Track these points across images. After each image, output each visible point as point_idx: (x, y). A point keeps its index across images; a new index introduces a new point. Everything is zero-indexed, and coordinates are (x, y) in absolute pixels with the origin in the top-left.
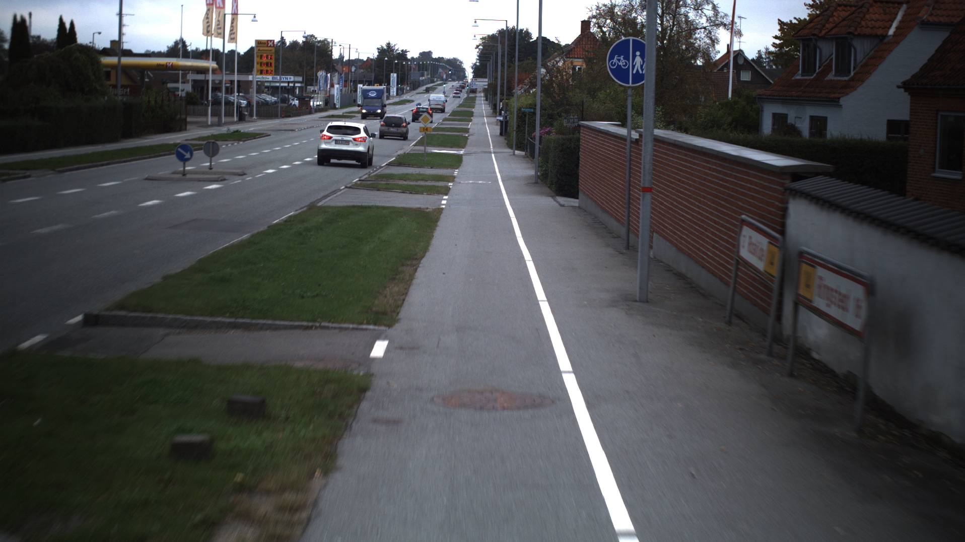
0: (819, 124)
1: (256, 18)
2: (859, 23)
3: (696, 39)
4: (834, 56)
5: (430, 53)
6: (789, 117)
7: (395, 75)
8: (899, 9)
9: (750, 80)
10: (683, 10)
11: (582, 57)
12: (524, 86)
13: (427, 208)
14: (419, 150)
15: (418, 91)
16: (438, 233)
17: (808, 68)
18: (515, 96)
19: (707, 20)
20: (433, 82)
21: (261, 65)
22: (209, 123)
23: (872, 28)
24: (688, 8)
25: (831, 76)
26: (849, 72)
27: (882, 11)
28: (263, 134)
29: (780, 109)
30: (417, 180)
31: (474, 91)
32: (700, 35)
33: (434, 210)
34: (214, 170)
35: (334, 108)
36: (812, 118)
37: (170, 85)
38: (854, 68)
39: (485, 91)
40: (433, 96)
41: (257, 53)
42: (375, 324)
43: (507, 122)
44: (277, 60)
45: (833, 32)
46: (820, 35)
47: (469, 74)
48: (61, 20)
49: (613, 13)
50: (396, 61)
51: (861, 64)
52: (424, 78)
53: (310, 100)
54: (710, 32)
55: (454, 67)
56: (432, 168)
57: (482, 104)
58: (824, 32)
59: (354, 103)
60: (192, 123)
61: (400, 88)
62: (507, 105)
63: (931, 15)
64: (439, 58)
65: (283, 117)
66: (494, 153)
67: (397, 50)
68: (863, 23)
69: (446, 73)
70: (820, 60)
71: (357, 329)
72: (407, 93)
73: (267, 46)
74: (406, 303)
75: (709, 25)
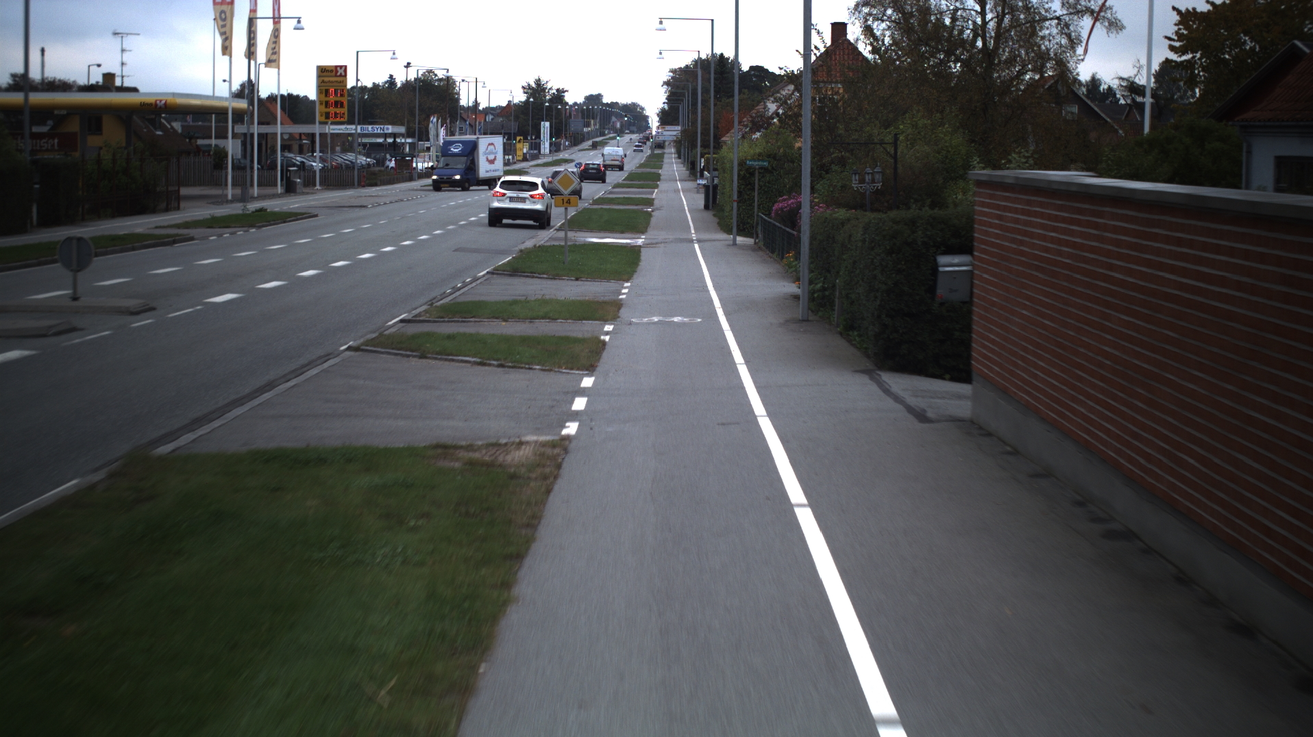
1: (303, 24)
5: (599, 97)
7: (547, 124)
15: (580, 147)
20: (603, 134)
21: (327, 106)
31: (660, 145)
40: (608, 150)
41: (319, 87)
43: (715, 187)
47: (654, 122)
52: (589, 129)
53: (412, 159)
55: (633, 116)
57: (673, 163)
60: (192, 197)
61: (555, 143)
64: (612, 103)
66: (699, 241)
67: (550, 89)
69: (621, 124)
72: (565, 149)
73: (336, 76)
75: (1065, 12)
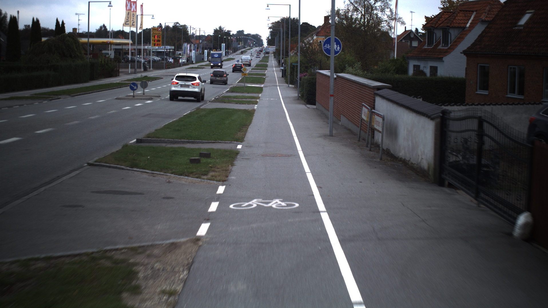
0: (434, 70)
1: (154, 17)
2: (453, 21)
3: (382, 27)
4: (441, 37)
5: (242, 31)
6: (421, 67)
7: (224, 44)
8: (472, 14)
9: (417, 46)
10: (375, 12)
11: (324, 35)
12: (294, 51)
13: (249, 109)
14: (241, 85)
15: (236, 53)
16: (254, 118)
17: (430, 43)
18: (289, 57)
19: (387, 17)
20: (245, 48)
21: (154, 41)
22: (130, 72)
23: (458, 24)
24: (378, 11)
25: (440, 47)
26: (448, 44)
27: (464, 15)
28: (159, 78)
29: (417, 63)
30: (242, 99)
31: (268, 53)
32: (384, 24)
33: (252, 110)
34: (145, 95)
35: (192, 63)
36: (431, 67)
37: (104, 52)
38: (450, 43)
39: (274, 53)
40: (244, 57)
41: (152, 34)
42: (237, 141)
43: (285, 70)
44: (163, 38)
45: (441, 26)
46: (435, 27)
47: (265, 44)
48: (57, 20)
49: (339, 13)
50: (225, 37)
51: (453, 41)
52: (240, 46)
53: (179, 59)
54: (389, 23)
55: (256, 39)
56: (248, 93)
57: (272, 60)
58: (437, 25)
59: (203, 60)
60: (122, 72)
61: (227, 52)
62: (285, 61)
63: (487, 17)
64: (248, 34)
65: (166, 69)
66: (279, 86)
67: (225, 30)
68: (454, 21)
69: (252, 43)
70: (436, 39)
71: (231, 143)
72: (230, 54)
73: (158, 31)
74: (245, 137)
75: (388, 19)
